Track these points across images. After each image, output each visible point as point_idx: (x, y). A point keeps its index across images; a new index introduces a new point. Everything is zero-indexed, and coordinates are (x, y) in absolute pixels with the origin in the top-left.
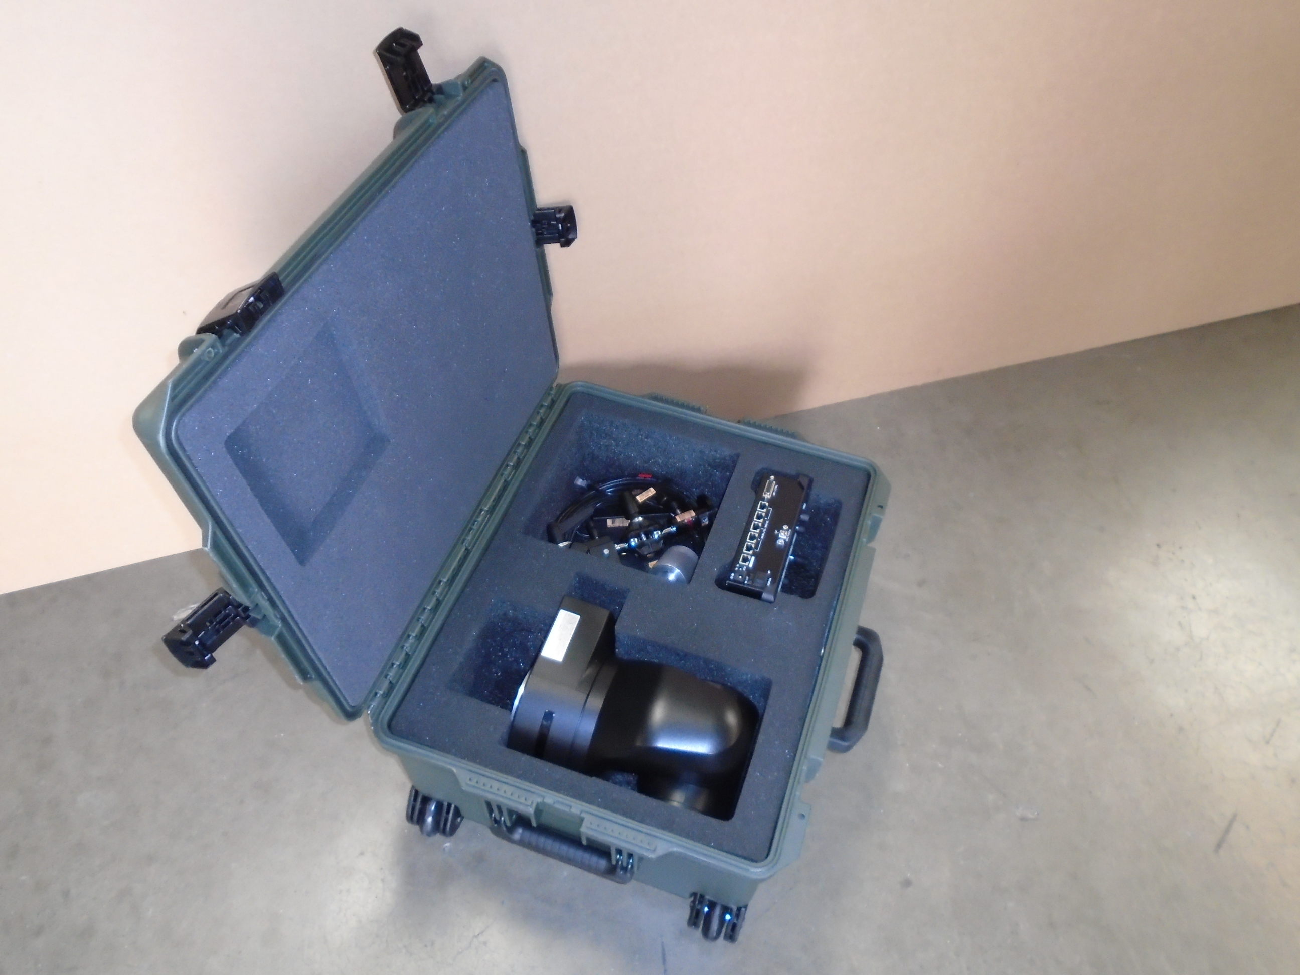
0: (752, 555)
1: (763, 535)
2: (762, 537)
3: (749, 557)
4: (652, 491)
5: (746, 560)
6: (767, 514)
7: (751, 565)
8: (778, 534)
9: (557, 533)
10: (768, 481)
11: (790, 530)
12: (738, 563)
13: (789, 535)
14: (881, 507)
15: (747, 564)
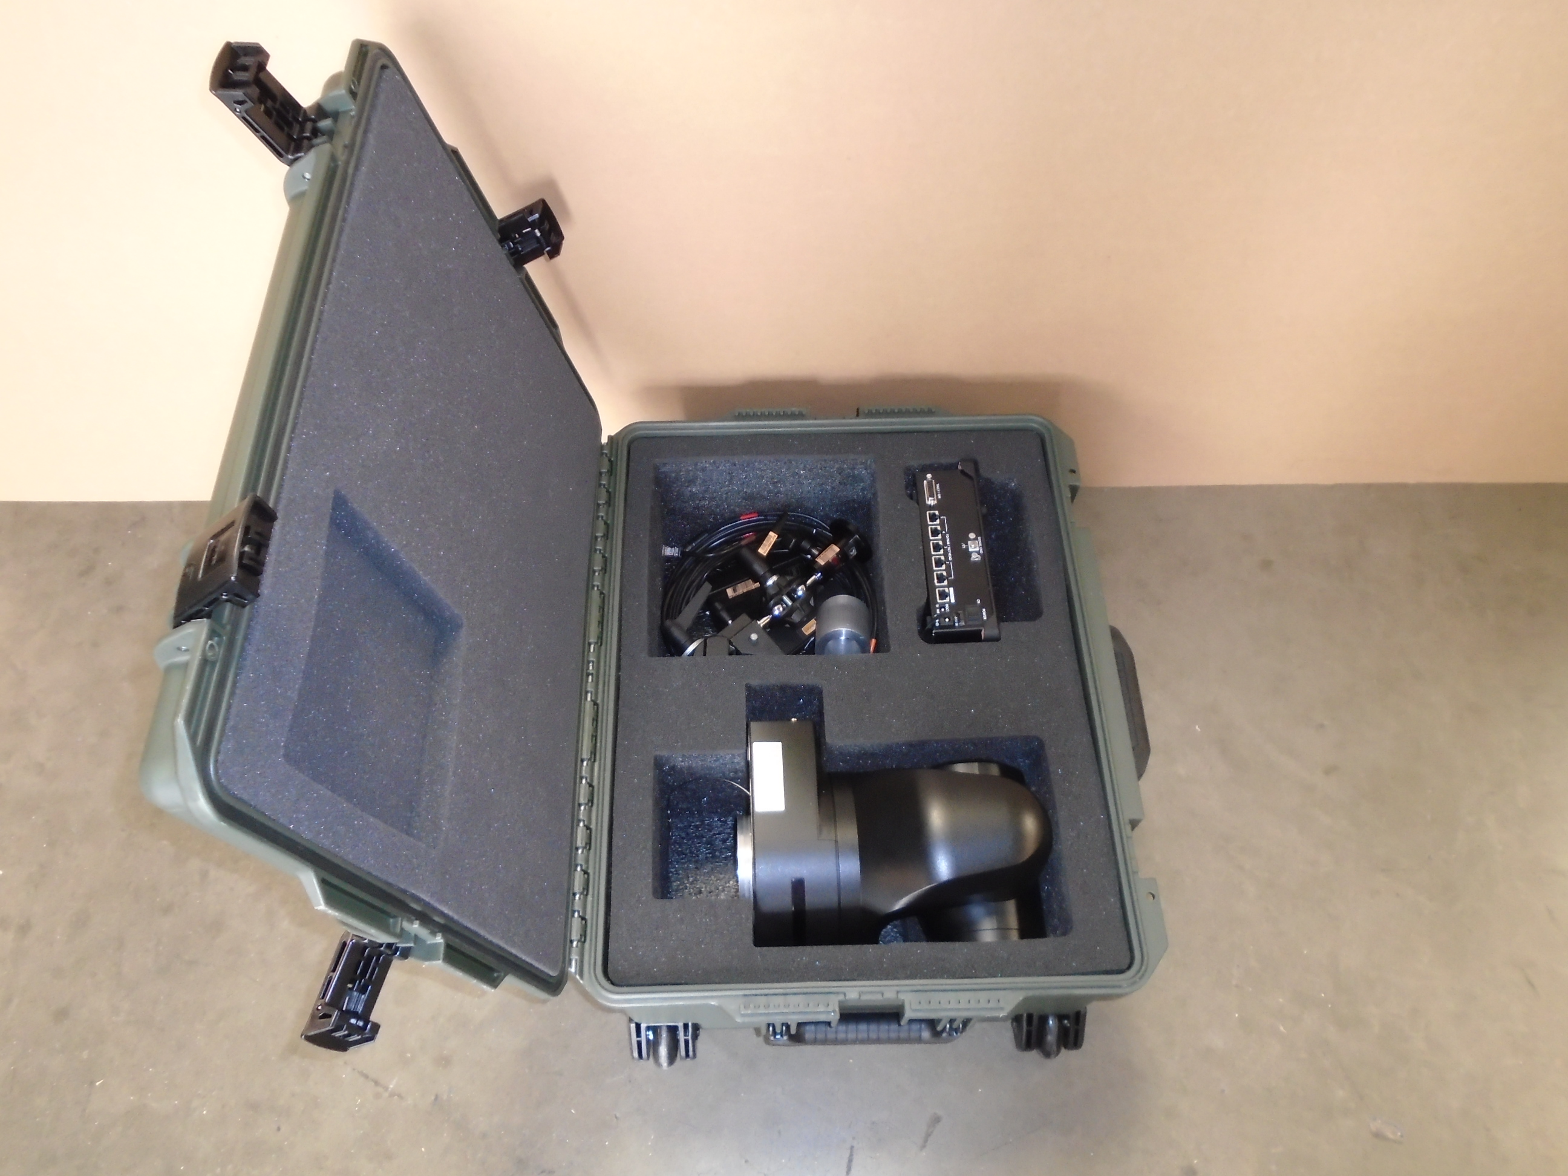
0: (948, 586)
1: (950, 554)
2: (950, 558)
3: (946, 590)
4: (772, 537)
5: (943, 595)
6: (942, 524)
7: (953, 601)
8: (967, 548)
9: (678, 634)
10: (925, 482)
11: (979, 538)
12: (937, 603)
13: (980, 544)
14: (1073, 471)
15: (947, 600)
